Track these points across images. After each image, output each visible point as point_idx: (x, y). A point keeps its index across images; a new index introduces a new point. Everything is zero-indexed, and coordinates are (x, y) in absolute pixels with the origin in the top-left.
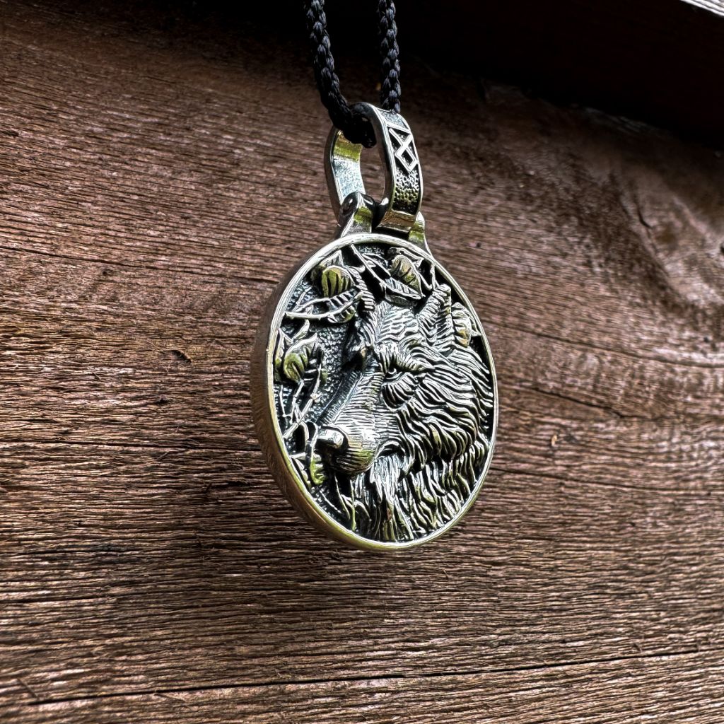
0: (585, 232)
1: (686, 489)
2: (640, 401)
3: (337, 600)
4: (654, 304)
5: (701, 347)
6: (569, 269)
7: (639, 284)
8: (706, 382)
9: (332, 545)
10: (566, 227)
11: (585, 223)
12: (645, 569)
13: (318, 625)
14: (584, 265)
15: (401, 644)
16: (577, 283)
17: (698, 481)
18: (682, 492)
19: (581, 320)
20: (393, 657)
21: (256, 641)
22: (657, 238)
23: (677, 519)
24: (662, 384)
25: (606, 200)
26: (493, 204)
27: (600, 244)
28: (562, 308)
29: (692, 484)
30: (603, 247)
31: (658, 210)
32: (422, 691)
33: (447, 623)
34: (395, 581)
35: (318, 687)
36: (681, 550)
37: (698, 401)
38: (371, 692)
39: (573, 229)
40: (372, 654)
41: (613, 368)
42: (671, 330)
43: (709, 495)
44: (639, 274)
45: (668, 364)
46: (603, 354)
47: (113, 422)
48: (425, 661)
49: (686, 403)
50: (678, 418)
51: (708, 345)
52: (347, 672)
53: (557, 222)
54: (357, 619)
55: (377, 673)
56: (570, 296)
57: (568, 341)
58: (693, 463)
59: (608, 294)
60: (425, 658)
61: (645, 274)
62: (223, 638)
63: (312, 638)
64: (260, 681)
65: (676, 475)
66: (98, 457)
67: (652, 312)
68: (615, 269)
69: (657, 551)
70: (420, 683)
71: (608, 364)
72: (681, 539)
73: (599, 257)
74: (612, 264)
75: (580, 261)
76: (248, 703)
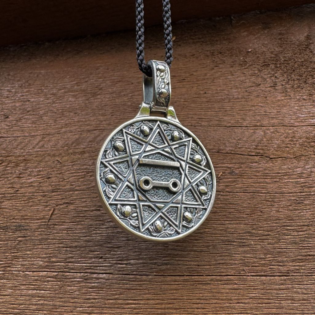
0: (278, 70)
1: (309, 192)
3: (93, 244)
10: (265, 70)
14: (271, 87)
15: (116, 262)
18: (304, 194)
20: (111, 266)
21: (59, 257)
25: (299, 49)
28: (248, 111)
30: (288, 75)
32: (120, 280)
33: (139, 254)
34: (120, 237)
38: (98, 279)
39: (270, 70)
40: (102, 265)
46: (268, 129)
47: (32, 186)
52: (90, 270)
53: (259, 70)
54: (99, 251)
55: (102, 272)
56: (256, 104)
57: (247, 127)
60: (125, 268)
63: (79, 257)
64: (56, 270)
66: (24, 198)
68: (293, 84)
69: (275, 225)
70: (119, 277)
71: (270, 134)
72: (295, 218)
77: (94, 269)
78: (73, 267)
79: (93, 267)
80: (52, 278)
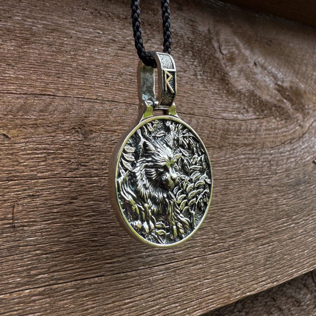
0: (195, 59)
1: (231, 179)
2: (214, 139)
3: (76, 245)
4: (223, 93)
5: (242, 111)
6: (187, 78)
7: (217, 83)
8: (243, 128)
9: (75, 220)
10: (187, 57)
11: (195, 54)
12: (210, 216)
13: (68, 257)
14: (194, 75)
16: (190, 84)
17: (236, 174)
18: (228, 180)
19: (190, 103)
20: (100, 268)
21: (40, 268)
22: (227, 60)
23: (226, 192)
24: (224, 131)
25: (205, 42)
26: (154, 47)
27: (201, 64)
28: (182, 97)
29: (233, 176)
30: (202, 66)
31: (228, 46)
32: (113, 281)
33: (125, 250)
34: (102, 233)
35: (67, 285)
36: (226, 206)
37: (238, 137)
38: (91, 284)
39: (190, 57)
40: (92, 267)
41: (203, 124)
42: (230, 104)
43: (240, 180)
44: (218, 78)
45: (227, 121)
46: (199, 118)
48: (115, 268)
49: (233, 138)
50: (229, 146)
51: (245, 110)
52: (80, 277)
53: (182, 55)
54: (85, 253)
55: (93, 276)
56: (187, 91)
57: (184, 113)
58: (234, 166)
59: (203, 89)
61: (220, 77)
62: (25, 268)
63: (65, 263)
64: (42, 285)
65: (227, 172)
67: (222, 96)
68: (207, 77)
69: (216, 208)
70: (112, 278)
71: (201, 123)
72: (226, 201)
73: (201, 71)
74: (206, 74)
75: (192, 73)
76: (36, 296)
77: (84, 274)
78: (61, 276)
79: (82, 273)
80: (37, 296)
